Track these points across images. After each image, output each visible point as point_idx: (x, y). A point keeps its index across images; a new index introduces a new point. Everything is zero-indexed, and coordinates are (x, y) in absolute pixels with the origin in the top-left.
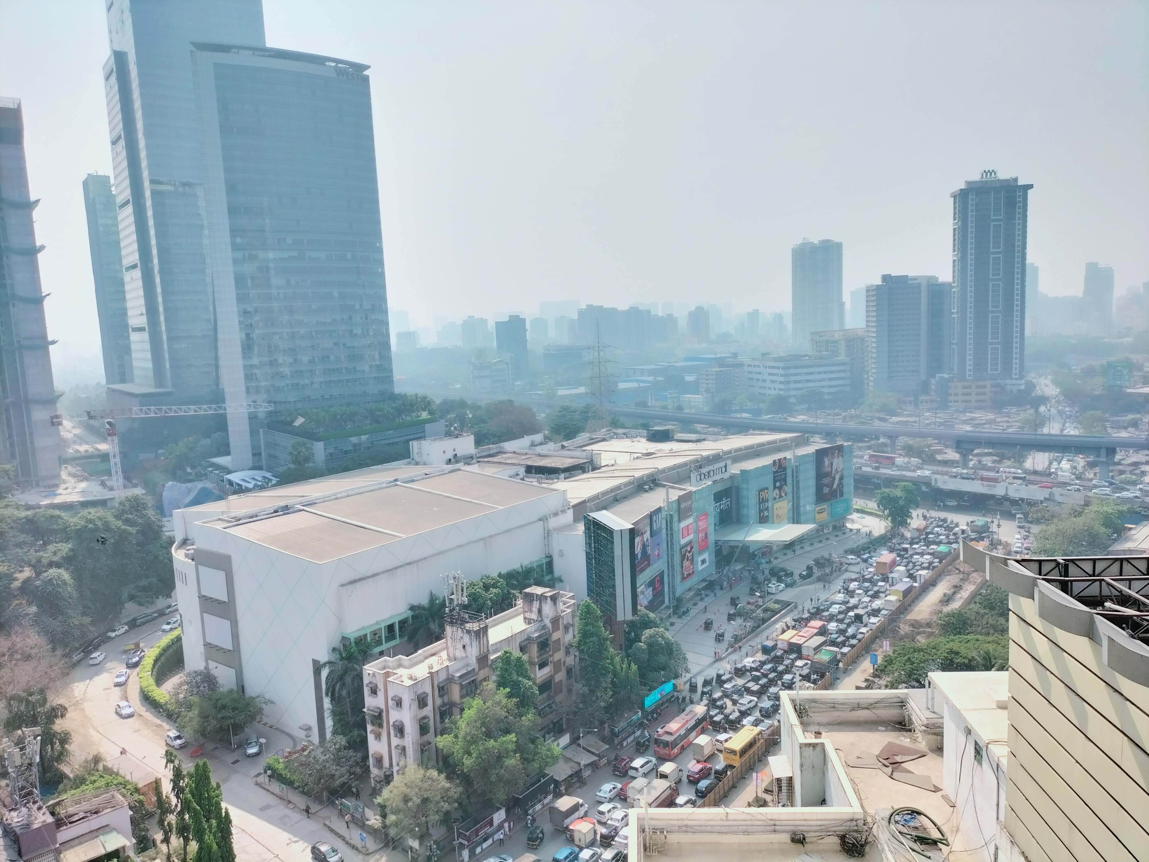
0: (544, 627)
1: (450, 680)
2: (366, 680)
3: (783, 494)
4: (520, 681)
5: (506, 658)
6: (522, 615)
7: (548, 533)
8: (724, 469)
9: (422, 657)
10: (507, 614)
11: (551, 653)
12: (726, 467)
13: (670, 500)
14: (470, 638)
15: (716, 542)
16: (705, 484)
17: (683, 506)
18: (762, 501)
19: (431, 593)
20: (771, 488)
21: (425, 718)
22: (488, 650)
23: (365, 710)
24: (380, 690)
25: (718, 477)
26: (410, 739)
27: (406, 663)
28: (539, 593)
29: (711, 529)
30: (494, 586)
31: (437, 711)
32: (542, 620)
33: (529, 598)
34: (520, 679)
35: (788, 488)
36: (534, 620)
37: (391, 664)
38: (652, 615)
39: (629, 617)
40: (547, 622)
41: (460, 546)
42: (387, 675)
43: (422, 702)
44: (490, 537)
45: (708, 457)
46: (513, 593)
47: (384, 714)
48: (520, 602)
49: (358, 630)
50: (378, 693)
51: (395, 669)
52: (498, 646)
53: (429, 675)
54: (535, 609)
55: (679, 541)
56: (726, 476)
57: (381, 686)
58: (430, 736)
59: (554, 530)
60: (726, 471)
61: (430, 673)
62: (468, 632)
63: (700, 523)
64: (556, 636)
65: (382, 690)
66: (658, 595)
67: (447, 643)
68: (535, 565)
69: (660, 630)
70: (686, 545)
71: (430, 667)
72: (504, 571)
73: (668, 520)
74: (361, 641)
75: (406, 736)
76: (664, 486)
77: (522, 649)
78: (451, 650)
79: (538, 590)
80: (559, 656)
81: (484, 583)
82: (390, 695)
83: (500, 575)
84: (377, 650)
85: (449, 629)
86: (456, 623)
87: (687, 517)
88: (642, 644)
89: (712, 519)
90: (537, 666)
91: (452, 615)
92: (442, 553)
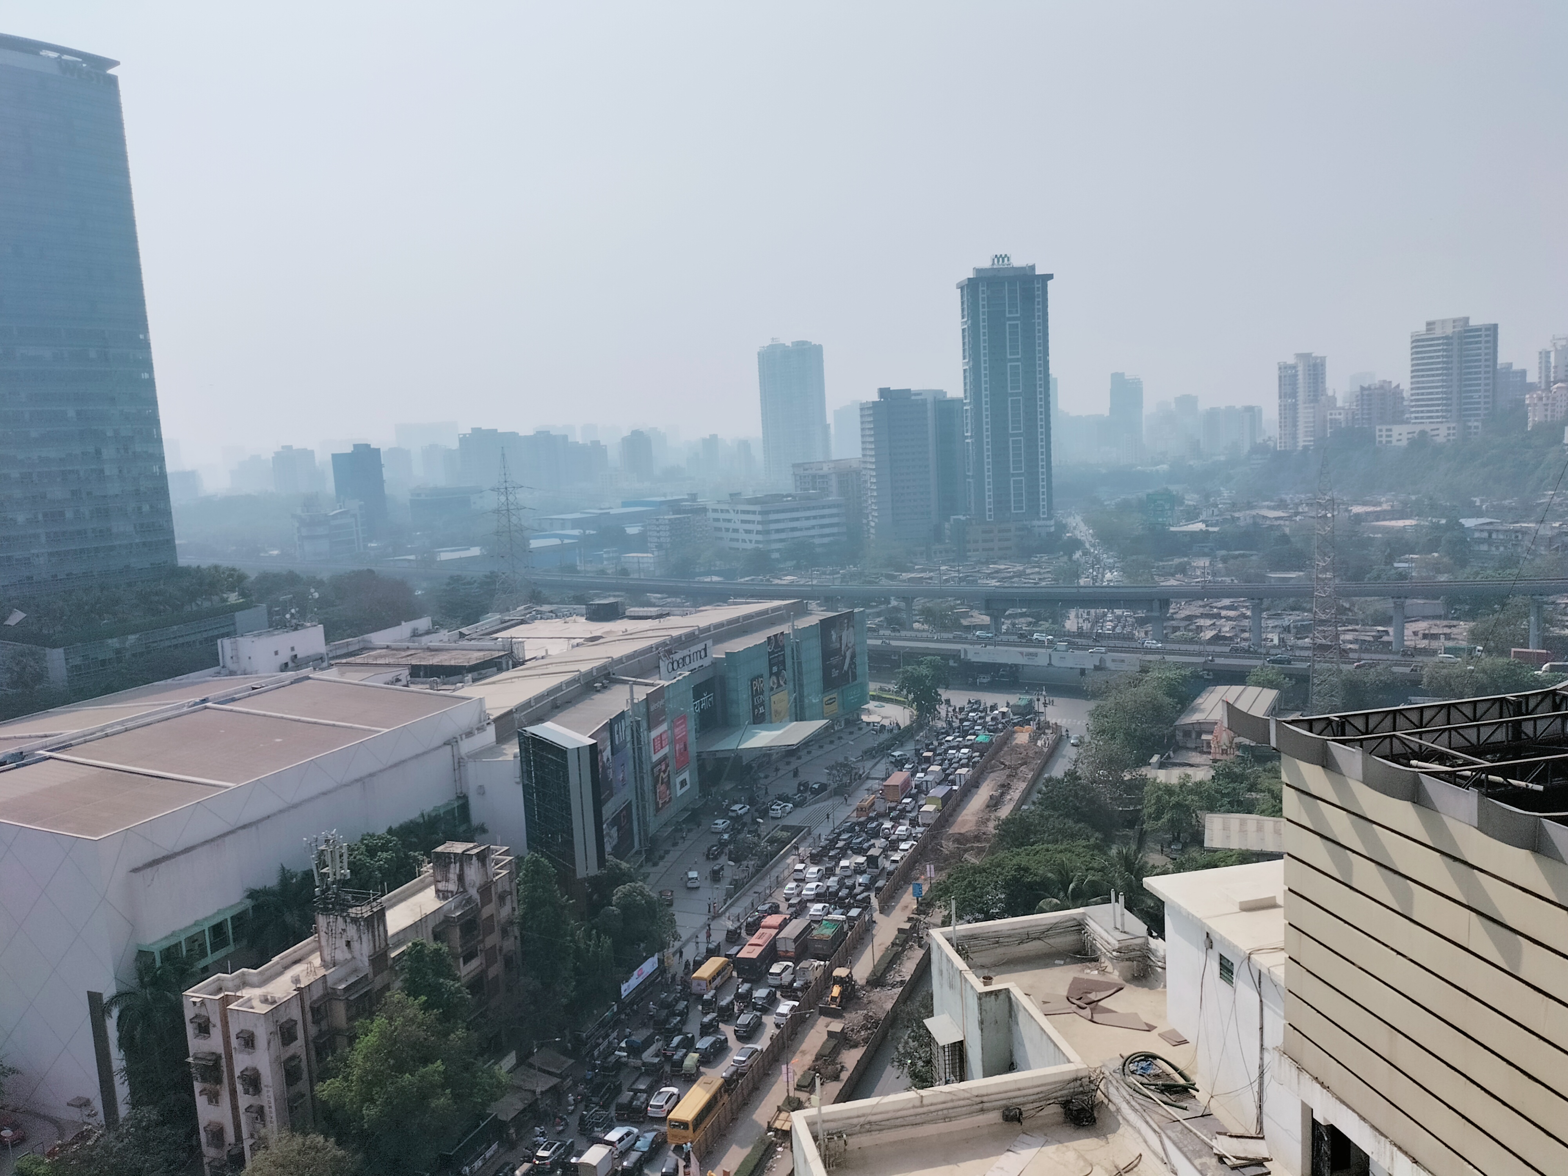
0: (469, 900)
1: (330, 995)
2: (189, 1014)
3: (782, 683)
4: (441, 984)
5: (417, 953)
6: (433, 887)
7: (459, 762)
8: (703, 653)
9: (279, 967)
10: (408, 888)
11: (480, 938)
12: (705, 649)
13: (636, 701)
14: (359, 930)
15: (699, 754)
16: (680, 675)
17: (652, 708)
18: (756, 694)
19: (283, 869)
20: (766, 674)
21: (293, 1058)
22: (387, 945)
23: (190, 1060)
24: (214, 1026)
25: (695, 665)
26: (271, 1094)
27: (255, 980)
28: (460, 851)
29: (692, 737)
30: (384, 848)
31: (311, 1046)
32: (465, 891)
33: (443, 862)
34: (441, 980)
35: (788, 674)
36: (452, 892)
37: (230, 984)
38: (624, 865)
39: (593, 870)
40: (473, 892)
41: (324, 794)
42: (226, 1001)
43: (286, 1034)
44: (371, 775)
45: (680, 636)
46: (415, 856)
47: (223, 1062)
48: (428, 869)
49: (166, 938)
50: (212, 1031)
51: (238, 988)
52: (401, 936)
53: (296, 992)
54: (453, 875)
55: (650, 757)
56: (706, 662)
57: (215, 1019)
58: (303, 1086)
59: (469, 757)
60: (706, 656)
61: (298, 989)
62: (355, 920)
63: (677, 730)
64: (486, 912)
65: (219, 1025)
66: (625, 836)
67: (319, 941)
68: (442, 811)
69: (637, 885)
70: (660, 762)
71: (297, 980)
72: (395, 825)
73: (634, 729)
74: (170, 954)
75: (264, 1090)
76: (625, 682)
77: (437, 937)
78: (327, 952)
79: (458, 848)
80: (492, 940)
81: (367, 845)
82: (234, 1031)
83: (390, 831)
84: (202, 964)
85: (322, 921)
86: (333, 909)
87: (659, 723)
88: (614, 908)
89: (692, 724)
90: (461, 959)
91: (326, 898)
92: (295, 806)
